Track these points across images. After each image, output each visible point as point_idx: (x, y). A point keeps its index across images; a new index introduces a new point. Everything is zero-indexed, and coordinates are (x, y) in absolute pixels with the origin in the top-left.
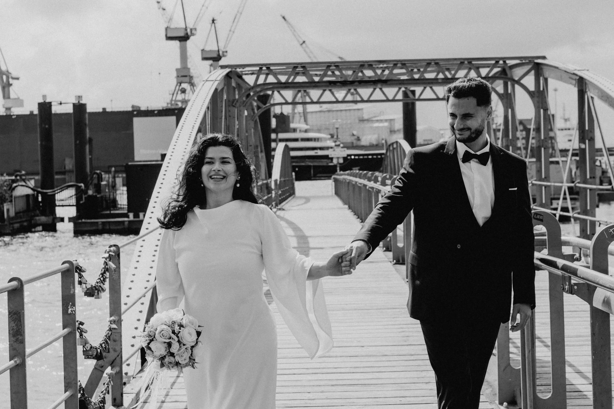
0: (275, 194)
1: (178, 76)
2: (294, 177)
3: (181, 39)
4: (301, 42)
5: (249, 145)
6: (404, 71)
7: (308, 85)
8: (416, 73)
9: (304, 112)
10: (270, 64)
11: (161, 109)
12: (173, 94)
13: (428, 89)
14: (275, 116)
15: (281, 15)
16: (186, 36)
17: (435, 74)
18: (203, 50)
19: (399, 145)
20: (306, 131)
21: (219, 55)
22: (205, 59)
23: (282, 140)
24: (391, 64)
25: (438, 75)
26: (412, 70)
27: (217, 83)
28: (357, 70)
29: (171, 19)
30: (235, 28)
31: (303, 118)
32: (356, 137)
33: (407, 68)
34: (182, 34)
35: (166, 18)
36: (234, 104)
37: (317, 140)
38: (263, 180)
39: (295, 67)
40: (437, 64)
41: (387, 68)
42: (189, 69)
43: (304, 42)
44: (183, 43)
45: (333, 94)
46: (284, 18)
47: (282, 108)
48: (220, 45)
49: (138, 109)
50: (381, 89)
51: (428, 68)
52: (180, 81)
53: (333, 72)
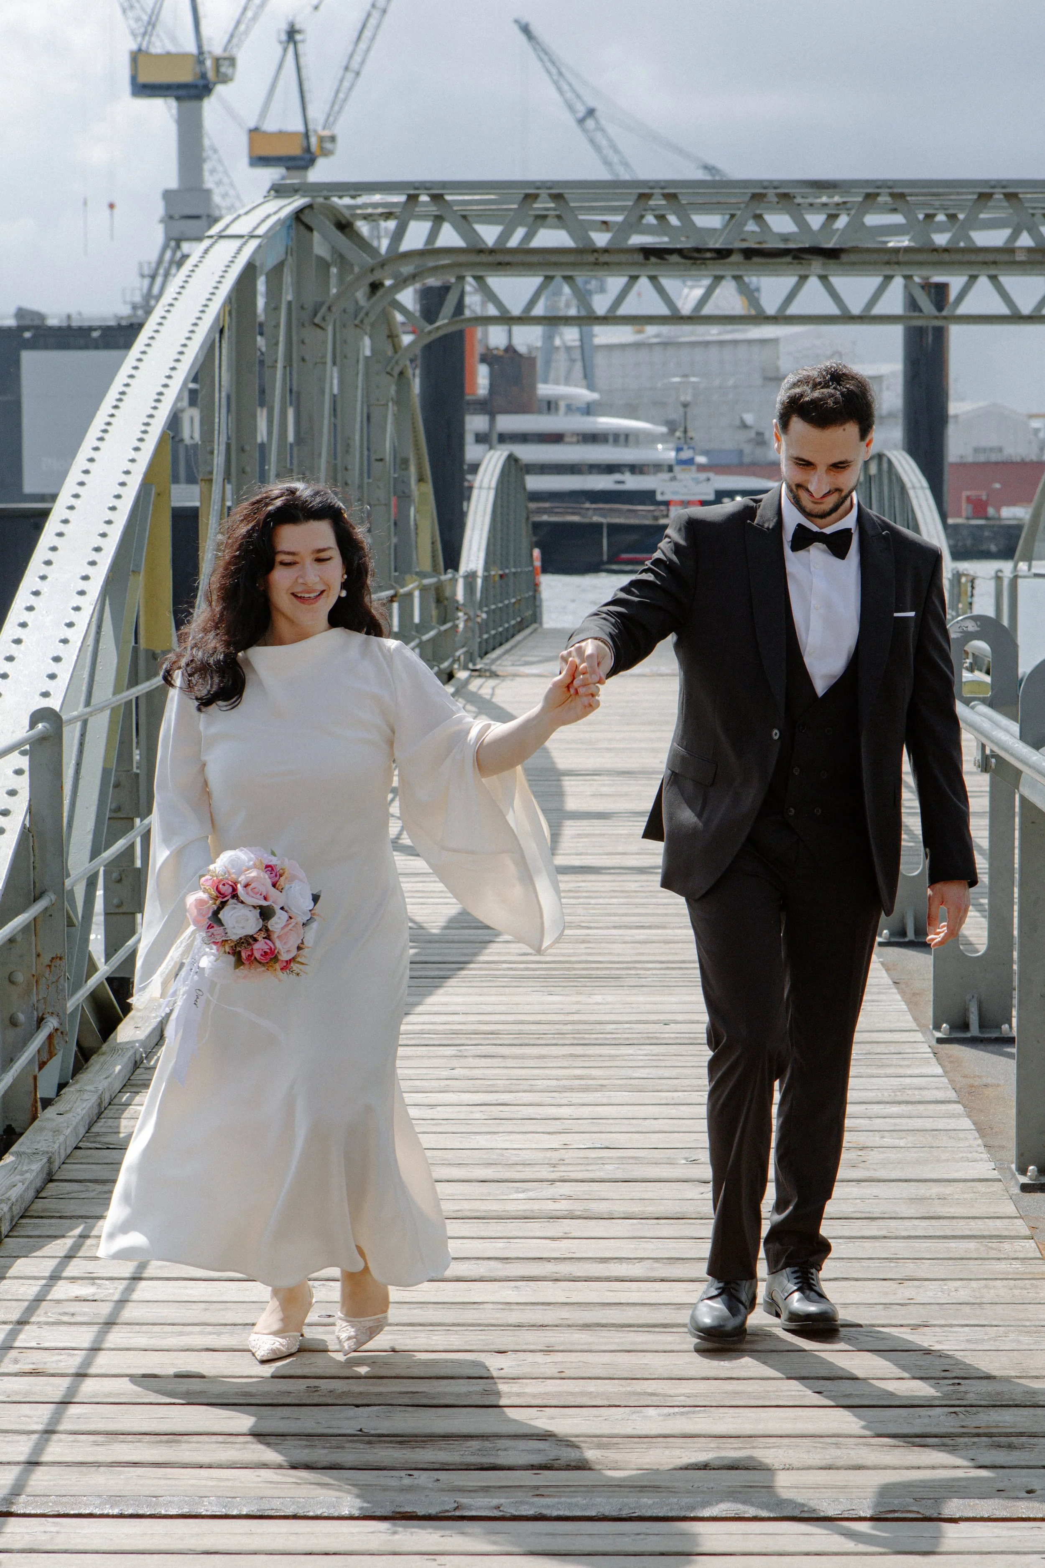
0: (466, 621)
1: (171, 217)
2: (538, 563)
3: (181, 92)
4: (581, 111)
5: (373, 457)
6: (898, 219)
7: (571, 258)
8: (941, 229)
9: (582, 347)
10: (445, 185)
11: (112, 323)
12: (153, 277)
13: (983, 282)
14: (488, 358)
15: (516, 21)
16: (201, 83)
17: (1006, 233)
18: (254, 132)
19: (885, 466)
20: (589, 410)
21: (308, 150)
22: (260, 160)
23: (504, 438)
24: (857, 194)
25: (1015, 236)
26: (929, 217)
27: (253, 244)
28: (739, 213)
29: (152, 24)
30: (363, 62)
31: (579, 365)
32: (752, 434)
33: (909, 214)
34: (186, 76)
35: (138, 19)
36: (316, 320)
37: (622, 438)
38: (422, 575)
39: (530, 198)
40: (1011, 197)
41: (843, 206)
42: (208, 192)
43: (591, 112)
44: (189, 105)
45: (661, 291)
46: (526, 30)
47: (510, 333)
48: (311, 113)
49: (37, 322)
50: (823, 278)
51: (981, 212)
52: (176, 235)
53: (661, 218)
